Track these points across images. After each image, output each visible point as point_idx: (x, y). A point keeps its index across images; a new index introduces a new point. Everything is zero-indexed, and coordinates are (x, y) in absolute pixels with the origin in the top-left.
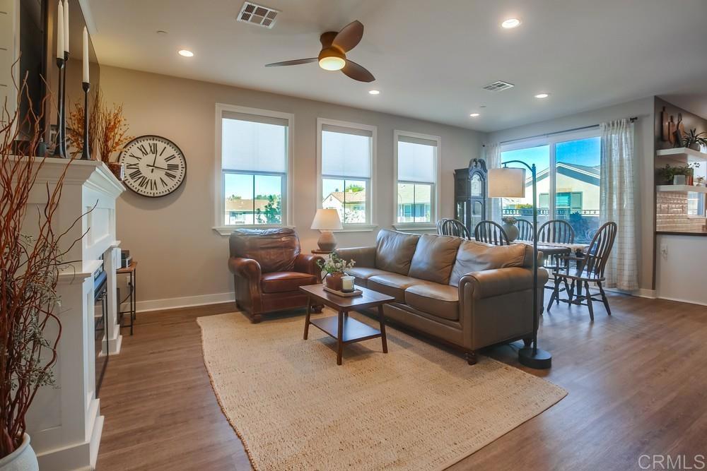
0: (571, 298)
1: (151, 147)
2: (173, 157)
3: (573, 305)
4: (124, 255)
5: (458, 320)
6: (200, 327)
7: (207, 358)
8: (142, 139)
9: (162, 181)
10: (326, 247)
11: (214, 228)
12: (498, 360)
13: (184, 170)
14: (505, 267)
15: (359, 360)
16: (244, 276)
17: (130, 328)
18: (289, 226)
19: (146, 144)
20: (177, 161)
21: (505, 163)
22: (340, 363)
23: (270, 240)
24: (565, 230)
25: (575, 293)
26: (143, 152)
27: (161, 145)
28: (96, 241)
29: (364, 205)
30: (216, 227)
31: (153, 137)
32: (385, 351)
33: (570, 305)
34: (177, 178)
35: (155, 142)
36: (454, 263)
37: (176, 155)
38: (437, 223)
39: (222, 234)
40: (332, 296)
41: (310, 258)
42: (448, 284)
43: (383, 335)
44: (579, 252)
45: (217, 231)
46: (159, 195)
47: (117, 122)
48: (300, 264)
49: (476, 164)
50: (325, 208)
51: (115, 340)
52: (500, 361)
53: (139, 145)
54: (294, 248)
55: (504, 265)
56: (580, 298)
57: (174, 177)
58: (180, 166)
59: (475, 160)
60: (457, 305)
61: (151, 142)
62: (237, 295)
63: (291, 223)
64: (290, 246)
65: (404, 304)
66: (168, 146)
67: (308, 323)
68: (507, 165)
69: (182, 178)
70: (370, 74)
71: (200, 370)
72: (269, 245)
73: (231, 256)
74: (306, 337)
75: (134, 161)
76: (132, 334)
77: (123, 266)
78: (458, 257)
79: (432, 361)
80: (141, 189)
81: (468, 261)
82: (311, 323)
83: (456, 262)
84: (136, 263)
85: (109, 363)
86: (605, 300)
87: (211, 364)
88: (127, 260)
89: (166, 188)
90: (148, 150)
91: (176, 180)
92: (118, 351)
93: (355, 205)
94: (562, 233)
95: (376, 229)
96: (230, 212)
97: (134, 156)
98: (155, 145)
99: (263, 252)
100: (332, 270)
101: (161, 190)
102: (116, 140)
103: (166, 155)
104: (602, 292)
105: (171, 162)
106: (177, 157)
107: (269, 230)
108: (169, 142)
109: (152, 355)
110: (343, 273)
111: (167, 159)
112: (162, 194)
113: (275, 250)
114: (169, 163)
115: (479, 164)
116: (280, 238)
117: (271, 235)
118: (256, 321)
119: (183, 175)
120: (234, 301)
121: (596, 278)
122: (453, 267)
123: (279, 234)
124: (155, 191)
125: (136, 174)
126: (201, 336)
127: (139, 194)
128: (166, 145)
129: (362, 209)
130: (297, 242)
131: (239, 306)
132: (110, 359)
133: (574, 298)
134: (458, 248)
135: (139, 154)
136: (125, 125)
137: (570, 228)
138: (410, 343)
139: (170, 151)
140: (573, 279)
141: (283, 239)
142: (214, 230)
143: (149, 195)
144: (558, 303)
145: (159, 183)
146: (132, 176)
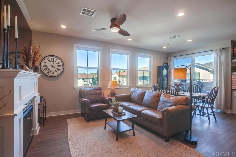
0: (200, 114)
1: (52, 59)
2: (59, 63)
3: (201, 116)
4: (41, 97)
5: (161, 125)
6: (68, 123)
7: (69, 137)
9: (56, 71)
10: (113, 94)
11: (74, 87)
12: (176, 140)
13: (63, 67)
14: (179, 105)
15: (124, 139)
16: (84, 105)
17: (43, 124)
18: (100, 86)
19: (50, 58)
20: (61, 64)
21: (179, 66)
22: (117, 140)
23: (93, 92)
24: (198, 89)
25: (202, 111)
26: (49, 61)
27: (55, 59)
28: (24, 98)
29: (126, 76)
30: (75, 87)
32: (134, 135)
33: (200, 116)
34: (61, 70)
35: (53, 57)
36: (159, 102)
37: (60, 62)
38: (151, 85)
39: (77, 89)
40: (114, 114)
41: (107, 98)
42: (157, 110)
43: (133, 129)
44: (204, 97)
45: (75, 88)
46: (54, 76)
47: (38, 51)
48: (103, 101)
49: (165, 64)
50: (112, 80)
51: (36, 130)
52: (177, 141)
53: (47, 59)
54: (101, 94)
55: (178, 104)
56: (204, 114)
57: (60, 70)
58: (62, 66)
59: (165, 63)
60: (161, 119)
61: (52, 57)
62: (81, 110)
63: (101, 86)
64: (100, 94)
65: (141, 117)
66: (58, 59)
67: (106, 123)
68: (180, 67)
69: (63, 70)
70: (129, 34)
71: (66, 142)
72: (93, 94)
73: (79, 97)
74: (105, 129)
76: (43, 126)
77: (41, 102)
78: (160, 99)
79: (152, 140)
80: (48, 74)
81: (165, 101)
82: (107, 124)
83: (160, 101)
84: (46, 100)
85: (34, 139)
86: (214, 115)
87: (70, 140)
88: (42, 100)
89: (57, 74)
90: (51, 60)
91: (60, 71)
92: (37, 133)
93: (123, 76)
94: (197, 89)
95: (130, 87)
96: (82, 78)
97: (46, 63)
98: (53, 59)
99: (91, 96)
100: (115, 105)
101: (55, 74)
102: (38, 57)
103: (57, 62)
104: (213, 112)
105: (59, 65)
106: (61, 62)
107: (93, 88)
108: (58, 57)
109: (49, 135)
110: (119, 106)
111: (57, 64)
112: (55, 76)
113: (95, 95)
115: (166, 64)
116: (97, 91)
117: (93, 90)
118: (87, 121)
119: (63, 69)
120: (81, 112)
121: (211, 107)
122: (158, 103)
123: (96, 89)
124: (53, 75)
125: (47, 69)
126: (68, 127)
127: (47, 76)
128: (57, 59)
129: (125, 77)
130: (102, 92)
131: (82, 115)
132: (34, 137)
133: (202, 114)
134: (160, 96)
135: (48, 62)
136: (41, 52)
137: (200, 88)
138: (143, 131)
139: (58, 61)
140: (201, 107)
141: (98, 91)
143: (51, 76)
144: (196, 115)
145: (54, 72)
146: (45, 69)
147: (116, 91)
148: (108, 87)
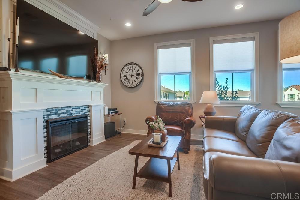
2: (138, 70)
8: (128, 65)
9: (135, 81)
20: (140, 72)
23: (172, 108)
27: (134, 66)
31: (132, 63)
34: (140, 79)
53: (127, 67)
57: (139, 79)
58: (141, 74)
63: (194, 100)
66: (136, 66)
75: (125, 74)
80: (128, 84)
83: (273, 140)
89: (136, 84)
90: (130, 69)
97: (125, 72)
98: (132, 66)
101: (134, 84)
103: (136, 70)
105: (138, 73)
106: (140, 70)
108: (137, 64)
111: (137, 72)
112: (134, 86)
114: (137, 73)
122: (270, 144)
124: (132, 85)
127: (127, 87)
134: (280, 125)
135: (127, 71)
139: (138, 68)
142: (155, 102)
143: (131, 87)
145: (134, 82)
146: (125, 79)
147: (215, 110)
148: (200, 103)
